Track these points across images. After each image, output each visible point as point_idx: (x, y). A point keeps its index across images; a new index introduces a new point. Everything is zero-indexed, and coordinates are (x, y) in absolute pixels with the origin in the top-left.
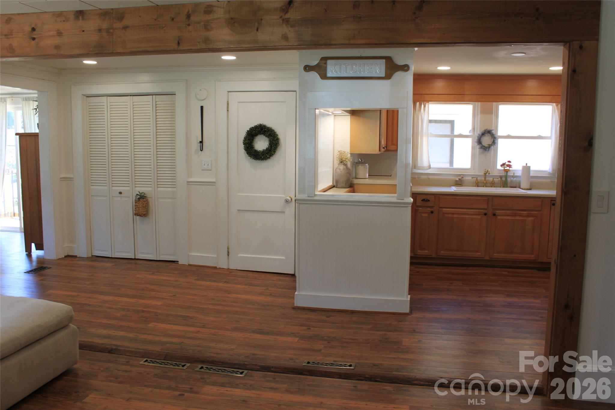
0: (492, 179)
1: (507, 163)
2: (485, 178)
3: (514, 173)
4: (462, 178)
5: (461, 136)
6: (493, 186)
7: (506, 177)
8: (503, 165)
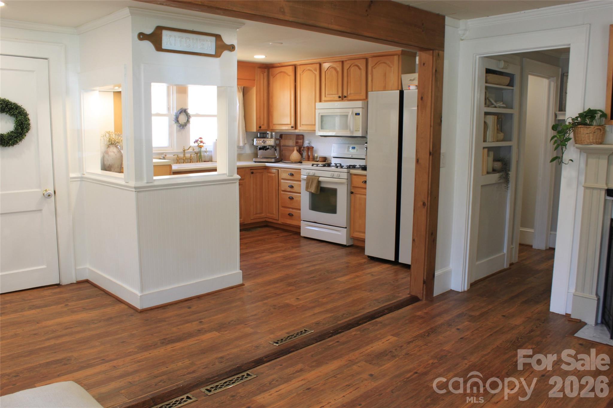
0: (190, 155)
1: (200, 140)
2: (184, 155)
3: (206, 149)
4: (166, 156)
5: (158, 115)
6: (191, 162)
7: (200, 152)
8: (196, 141)
